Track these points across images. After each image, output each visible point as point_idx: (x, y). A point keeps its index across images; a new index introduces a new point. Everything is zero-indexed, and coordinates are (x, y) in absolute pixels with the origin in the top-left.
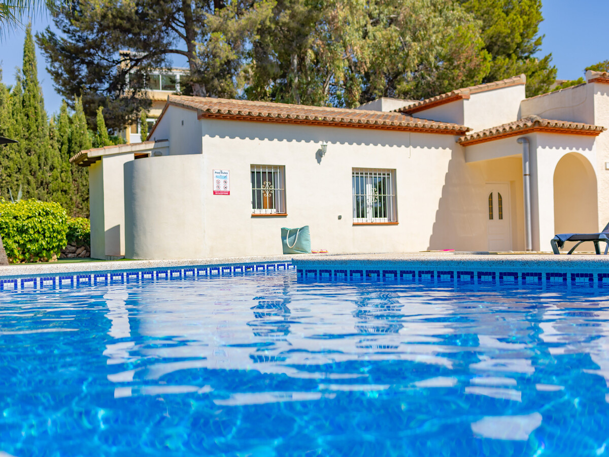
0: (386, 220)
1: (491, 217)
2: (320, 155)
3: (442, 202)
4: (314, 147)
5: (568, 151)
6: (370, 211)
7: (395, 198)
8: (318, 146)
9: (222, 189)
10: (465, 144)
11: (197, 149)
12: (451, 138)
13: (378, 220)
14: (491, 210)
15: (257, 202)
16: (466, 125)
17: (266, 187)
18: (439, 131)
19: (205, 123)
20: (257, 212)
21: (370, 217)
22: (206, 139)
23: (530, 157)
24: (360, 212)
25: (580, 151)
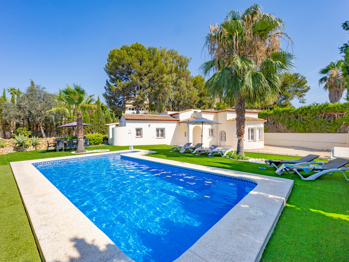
0: (163, 137)
1: (185, 136)
2: (149, 126)
3: (174, 133)
4: (148, 124)
5: (196, 125)
6: (160, 136)
7: (165, 133)
8: (149, 124)
9: (130, 133)
10: (179, 123)
11: (125, 126)
12: (177, 122)
13: (161, 137)
14: (185, 135)
15: (137, 134)
16: (180, 119)
17: (139, 132)
18: (175, 120)
19: (127, 121)
20: (137, 136)
21: (160, 137)
22: (127, 124)
23: (188, 127)
24: (158, 135)
25: (199, 125)
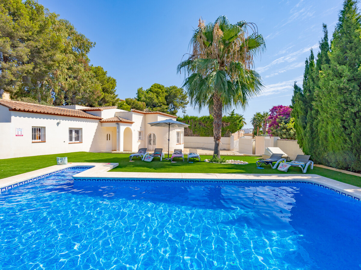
0: (79, 142)
1: (107, 140)
2: (58, 124)
3: (95, 136)
4: (56, 121)
5: (127, 127)
6: (74, 139)
7: (82, 136)
8: (58, 121)
9: (20, 134)
10: (102, 122)
11: (9, 121)
12: (98, 120)
13: (76, 142)
14: (107, 138)
15: (34, 137)
16: (102, 117)
17: (37, 134)
18: (95, 119)
19: (12, 112)
20: (34, 141)
21: (74, 141)
22: (13, 118)
23: (119, 128)
24: (71, 139)
25: (129, 127)
